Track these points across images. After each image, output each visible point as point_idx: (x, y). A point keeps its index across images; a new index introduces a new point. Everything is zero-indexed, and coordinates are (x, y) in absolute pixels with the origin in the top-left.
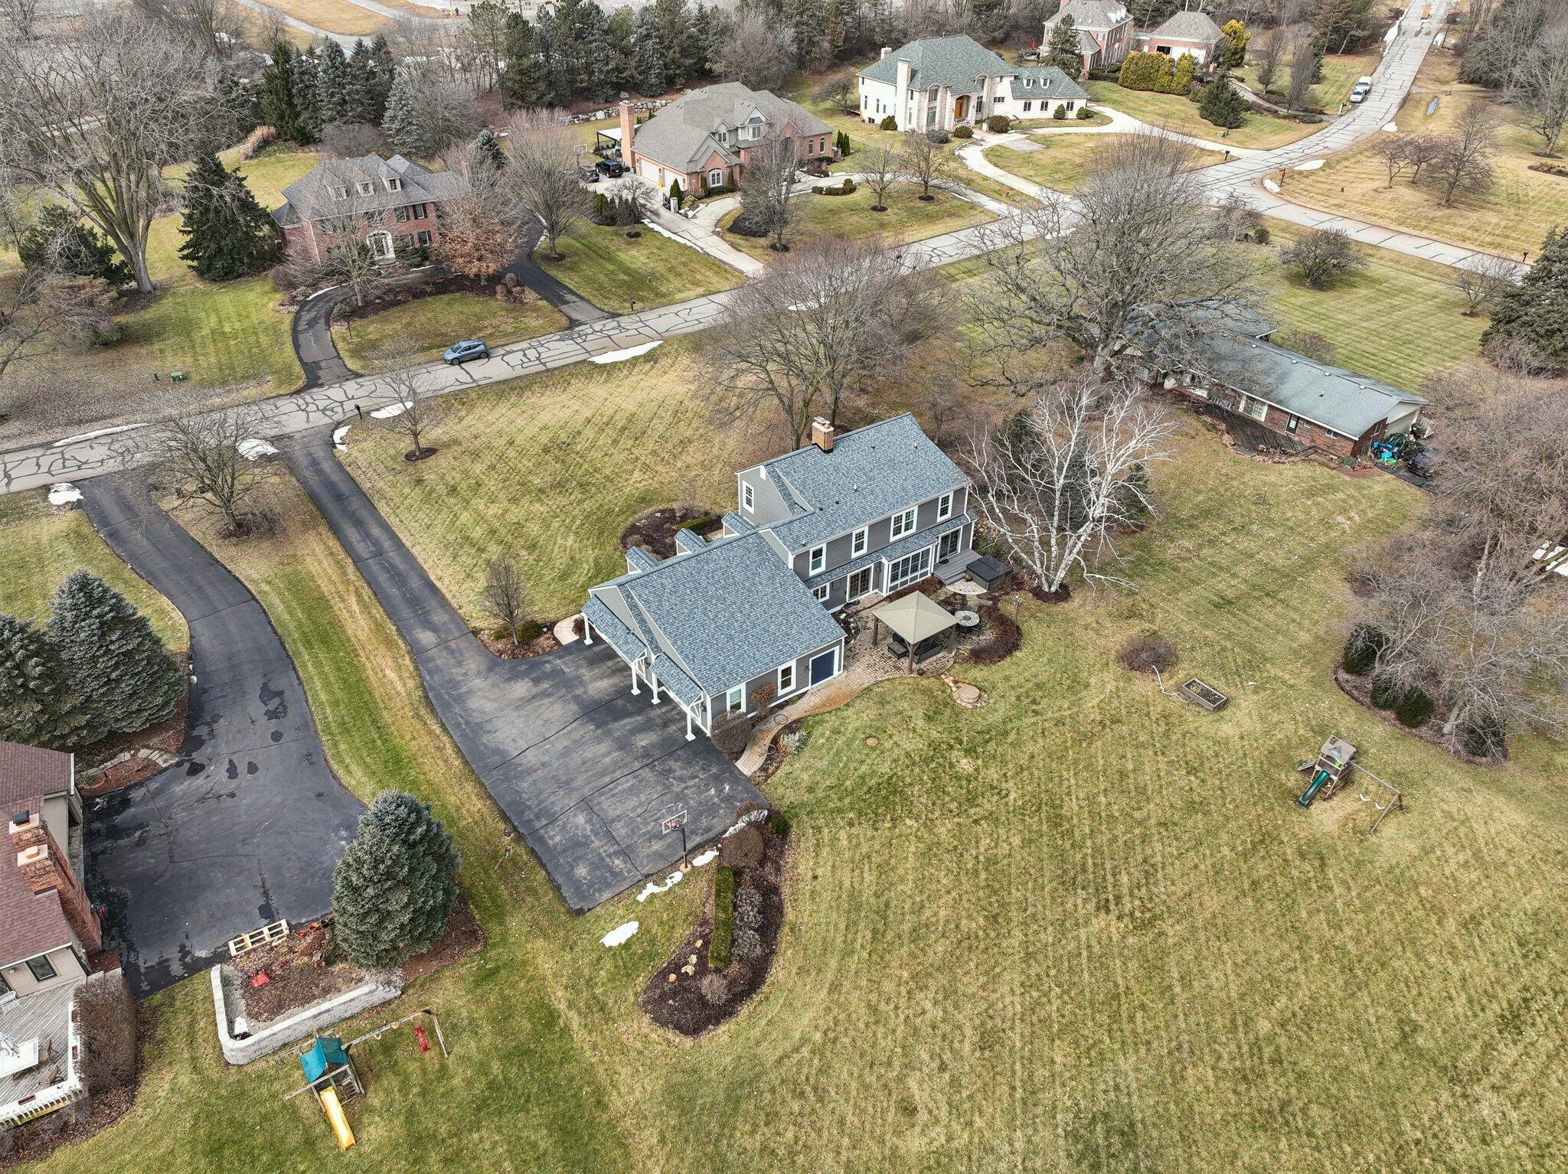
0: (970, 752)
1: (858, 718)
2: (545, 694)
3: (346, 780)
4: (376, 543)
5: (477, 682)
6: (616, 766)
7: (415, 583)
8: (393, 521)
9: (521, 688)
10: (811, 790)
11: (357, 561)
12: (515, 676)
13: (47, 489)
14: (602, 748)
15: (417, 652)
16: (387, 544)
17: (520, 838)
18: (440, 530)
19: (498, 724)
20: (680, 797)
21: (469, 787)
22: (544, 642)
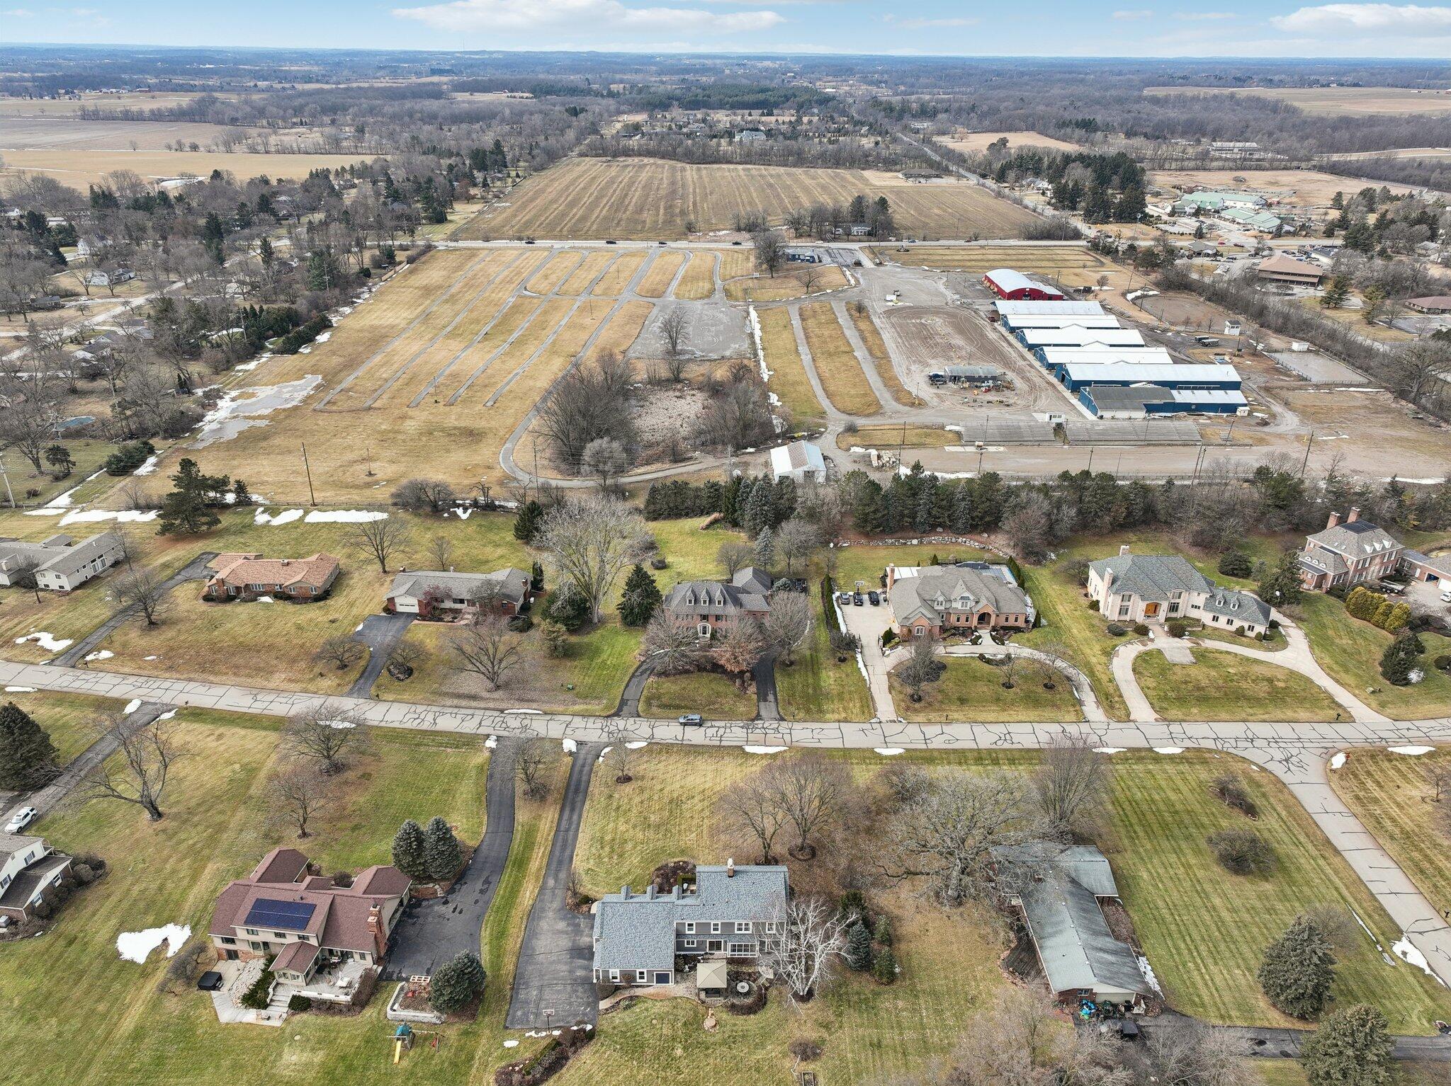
0: (685, 1049)
1: (658, 1008)
2: (566, 933)
3: (483, 933)
4: (570, 824)
5: (550, 914)
6: (563, 978)
7: (568, 853)
8: (585, 814)
9: (562, 925)
10: (614, 1028)
11: (557, 830)
12: (563, 919)
13: (488, 736)
14: (565, 968)
15: (543, 889)
16: (574, 826)
17: (512, 989)
18: (597, 828)
19: (543, 937)
20: (570, 1004)
21: (514, 959)
22: (585, 908)
